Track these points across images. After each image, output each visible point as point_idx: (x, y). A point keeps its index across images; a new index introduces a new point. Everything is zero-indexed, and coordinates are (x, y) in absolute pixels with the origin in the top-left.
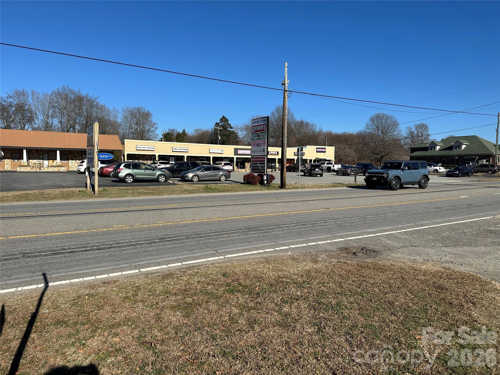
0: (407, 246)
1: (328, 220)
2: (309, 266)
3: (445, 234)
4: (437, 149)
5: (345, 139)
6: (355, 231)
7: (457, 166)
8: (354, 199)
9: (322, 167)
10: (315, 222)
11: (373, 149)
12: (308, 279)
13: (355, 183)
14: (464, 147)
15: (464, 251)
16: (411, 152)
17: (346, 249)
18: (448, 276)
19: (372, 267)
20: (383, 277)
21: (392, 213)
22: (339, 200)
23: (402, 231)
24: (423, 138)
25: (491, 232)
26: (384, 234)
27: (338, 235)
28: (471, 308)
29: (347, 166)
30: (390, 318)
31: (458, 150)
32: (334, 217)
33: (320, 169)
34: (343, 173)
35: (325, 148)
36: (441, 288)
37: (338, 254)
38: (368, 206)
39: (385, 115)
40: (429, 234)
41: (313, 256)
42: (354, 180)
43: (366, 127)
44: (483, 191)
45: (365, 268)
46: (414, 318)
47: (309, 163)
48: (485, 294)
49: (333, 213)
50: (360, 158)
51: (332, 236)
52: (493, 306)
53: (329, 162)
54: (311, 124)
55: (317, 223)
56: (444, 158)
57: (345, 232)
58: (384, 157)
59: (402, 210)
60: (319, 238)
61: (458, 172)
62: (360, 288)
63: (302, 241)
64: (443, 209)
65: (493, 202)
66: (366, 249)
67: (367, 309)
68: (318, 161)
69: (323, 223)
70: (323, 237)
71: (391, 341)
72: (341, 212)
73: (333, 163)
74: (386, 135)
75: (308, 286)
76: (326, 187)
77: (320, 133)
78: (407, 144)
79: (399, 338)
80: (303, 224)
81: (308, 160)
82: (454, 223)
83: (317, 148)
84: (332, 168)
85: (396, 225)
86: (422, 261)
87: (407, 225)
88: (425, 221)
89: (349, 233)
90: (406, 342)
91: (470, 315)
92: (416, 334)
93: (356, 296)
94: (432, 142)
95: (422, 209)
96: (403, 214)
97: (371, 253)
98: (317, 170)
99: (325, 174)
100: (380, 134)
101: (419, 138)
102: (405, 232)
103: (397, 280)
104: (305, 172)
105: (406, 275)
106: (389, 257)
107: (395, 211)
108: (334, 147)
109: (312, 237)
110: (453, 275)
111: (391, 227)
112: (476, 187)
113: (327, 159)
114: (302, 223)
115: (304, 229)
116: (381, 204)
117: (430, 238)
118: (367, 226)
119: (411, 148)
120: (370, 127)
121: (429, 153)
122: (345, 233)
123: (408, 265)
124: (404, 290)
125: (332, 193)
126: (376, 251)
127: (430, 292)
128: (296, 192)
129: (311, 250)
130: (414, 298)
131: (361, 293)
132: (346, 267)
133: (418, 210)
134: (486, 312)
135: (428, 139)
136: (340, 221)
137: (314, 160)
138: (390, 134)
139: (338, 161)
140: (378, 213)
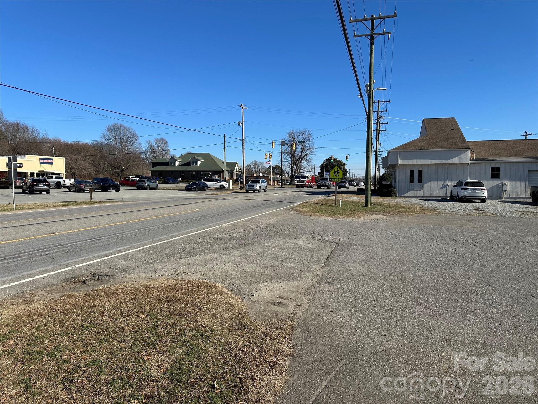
0: (143, 265)
1: (52, 247)
2: (20, 309)
3: (181, 247)
4: (177, 165)
5: (78, 149)
6: (87, 256)
7: (194, 181)
8: (88, 219)
9: (48, 182)
10: (34, 252)
11: (112, 162)
12: (16, 327)
13: (91, 200)
14: (199, 163)
15: (196, 260)
16: (152, 168)
17: (74, 279)
18: (180, 287)
19: (103, 294)
20: (114, 302)
21: (130, 231)
22: (68, 222)
23: (139, 249)
24: (164, 153)
25: (218, 239)
26: (119, 254)
27: (63, 263)
28: (197, 314)
29: (81, 181)
30: (119, 346)
31: (195, 166)
32: (60, 243)
33: (46, 185)
34: (76, 188)
35: (52, 159)
36: (173, 300)
37: (63, 287)
38: (104, 225)
39: (123, 126)
40: (166, 248)
41: (27, 296)
42: (90, 197)
43: (103, 137)
44: (215, 203)
45: (94, 297)
46: (144, 338)
47: (30, 177)
48: (210, 297)
49: (60, 238)
50: (97, 172)
51: (56, 266)
52: (215, 307)
53: (59, 176)
54: (31, 127)
55: (36, 253)
56: (183, 173)
57: (73, 259)
58: (124, 171)
59: (141, 227)
60: (37, 272)
61: (195, 186)
62: (86, 321)
63: (11, 279)
64: (180, 222)
65: (222, 213)
66: (98, 275)
67: (92, 344)
68: (43, 175)
69: (45, 251)
70: (44, 269)
71: (118, 371)
72: (70, 235)
73: (64, 177)
74: (125, 148)
75: (15, 335)
76: (54, 206)
77: (44, 141)
78: (148, 158)
79: (126, 365)
80: (16, 256)
81: (28, 174)
82: (189, 235)
83: (40, 159)
84: (62, 183)
85: (133, 244)
86: (157, 277)
87: (144, 242)
88: (163, 236)
89: (79, 259)
90: (134, 367)
91: (196, 321)
92: (145, 355)
93: (80, 332)
94: (172, 157)
95: (161, 224)
96: (141, 231)
97: (103, 278)
98: (40, 185)
99: (52, 191)
100: (119, 146)
101: (160, 153)
102: (142, 249)
103: (129, 302)
104: (24, 189)
105: (140, 295)
106: (124, 279)
107: (133, 228)
108: (64, 158)
109: (28, 271)
110: (184, 286)
111: (127, 247)
112: (210, 200)
113: (56, 172)
114: (13, 255)
115: (16, 263)
116: (118, 223)
117: (167, 252)
118: (101, 248)
119: (152, 163)
120: (107, 138)
121: (169, 168)
122: (73, 261)
123: (142, 284)
124: (135, 312)
125: (60, 213)
126: (109, 275)
127: (162, 307)
128: (8, 216)
129: (24, 289)
130: (146, 318)
131: (87, 327)
132: (71, 300)
133: (156, 226)
134: (210, 314)
135: (168, 154)
136: (68, 246)
137: (37, 174)
138: (129, 147)
139: (71, 175)
140: (115, 233)
